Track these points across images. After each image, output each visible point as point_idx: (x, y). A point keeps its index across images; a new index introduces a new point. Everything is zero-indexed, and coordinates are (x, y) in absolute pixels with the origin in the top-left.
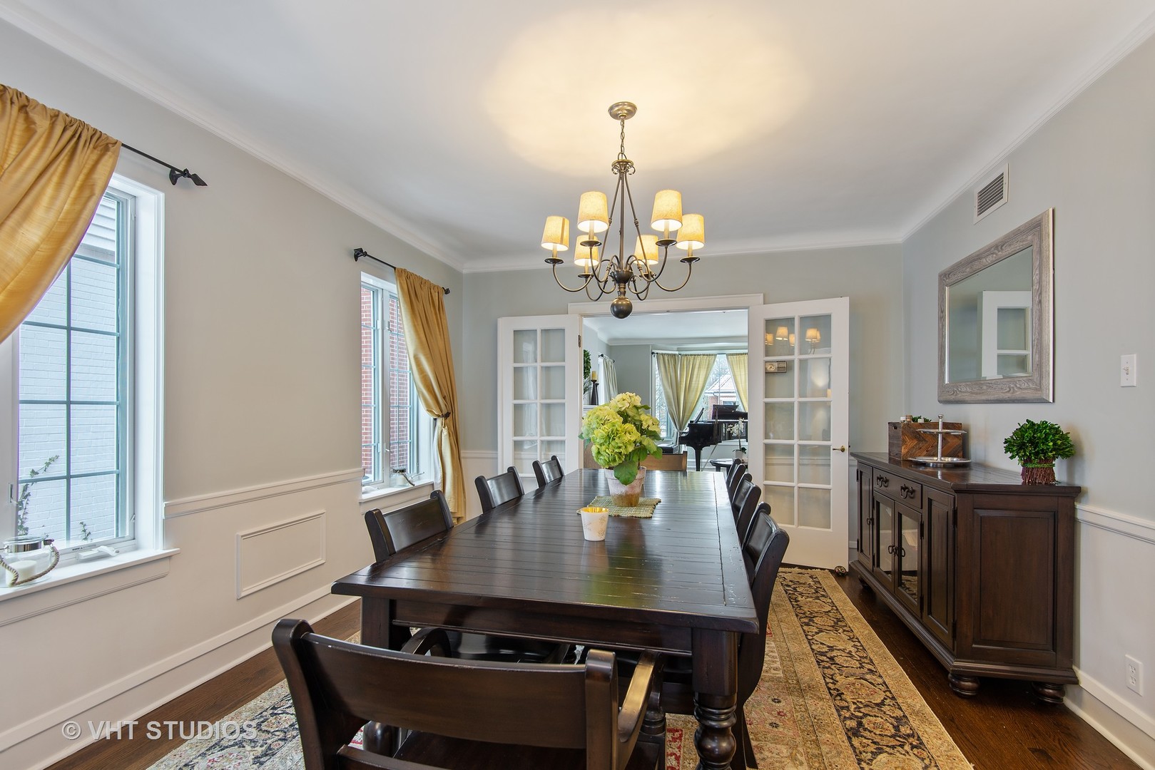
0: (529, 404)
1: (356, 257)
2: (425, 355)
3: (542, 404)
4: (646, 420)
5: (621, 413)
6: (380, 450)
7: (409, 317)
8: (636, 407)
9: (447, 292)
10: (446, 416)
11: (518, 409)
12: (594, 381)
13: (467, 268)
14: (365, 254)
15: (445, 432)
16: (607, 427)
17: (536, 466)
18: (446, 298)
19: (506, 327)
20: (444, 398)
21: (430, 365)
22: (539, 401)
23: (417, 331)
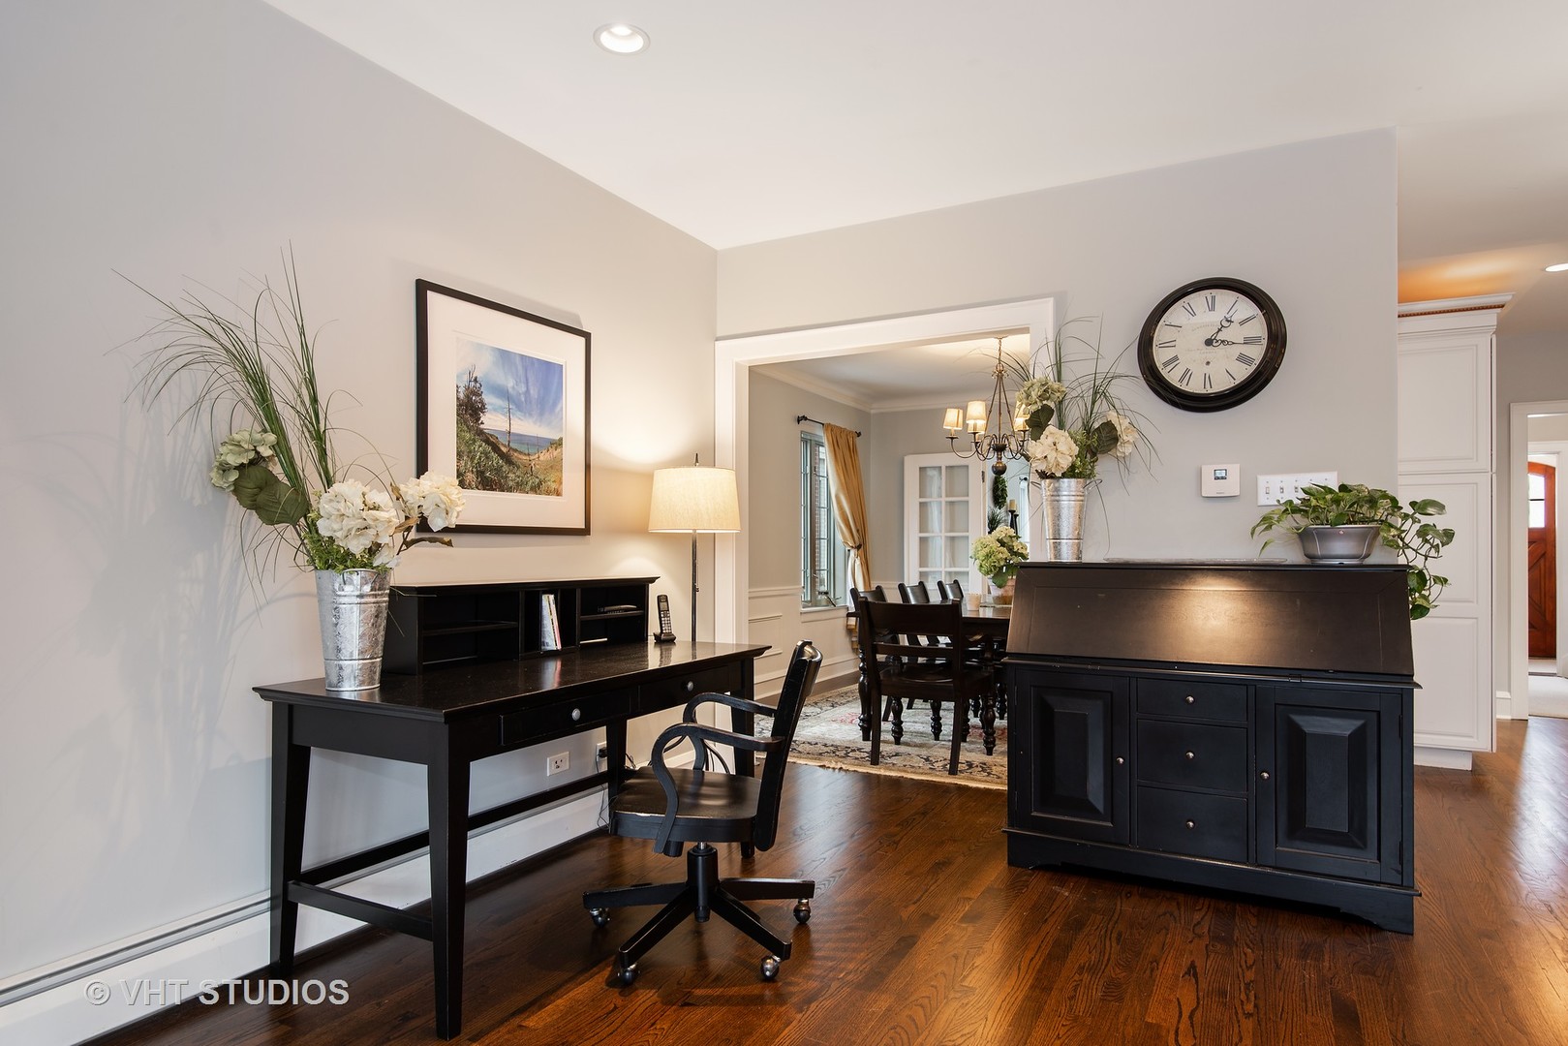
0: (933, 537)
1: (799, 421)
2: (845, 494)
3: (946, 537)
4: (1016, 546)
5: (998, 540)
6: (809, 575)
7: (833, 463)
8: (1011, 537)
9: (859, 435)
10: (858, 547)
11: (923, 541)
12: (1012, 512)
13: (875, 409)
14: (806, 419)
15: (858, 562)
16: (987, 550)
17: (940, 584)
18: (858, 440)
19: (912, 464)
20: (858, 531)
21: (848, 503)
22: (944, 534)
23: (838, 475)
